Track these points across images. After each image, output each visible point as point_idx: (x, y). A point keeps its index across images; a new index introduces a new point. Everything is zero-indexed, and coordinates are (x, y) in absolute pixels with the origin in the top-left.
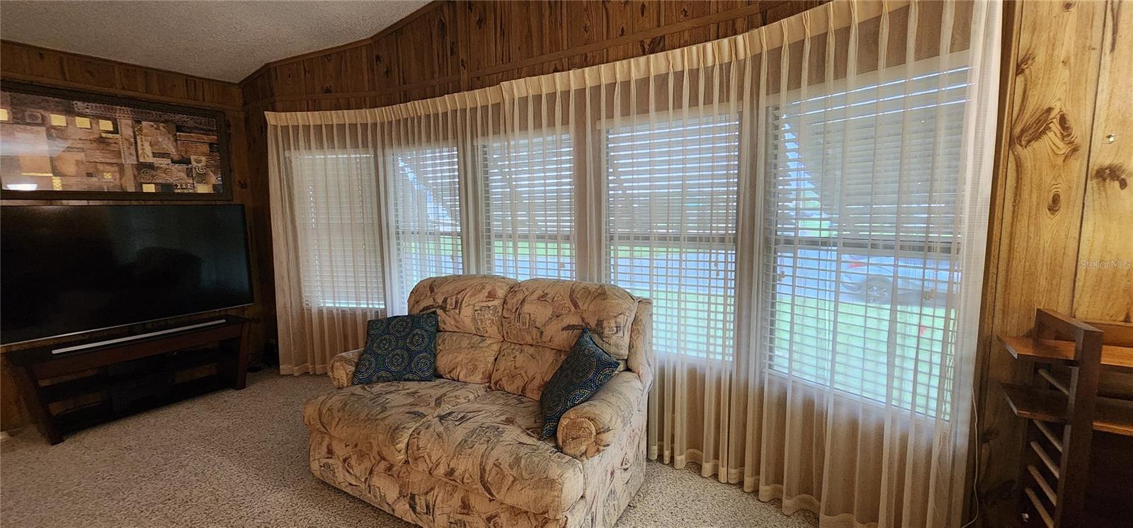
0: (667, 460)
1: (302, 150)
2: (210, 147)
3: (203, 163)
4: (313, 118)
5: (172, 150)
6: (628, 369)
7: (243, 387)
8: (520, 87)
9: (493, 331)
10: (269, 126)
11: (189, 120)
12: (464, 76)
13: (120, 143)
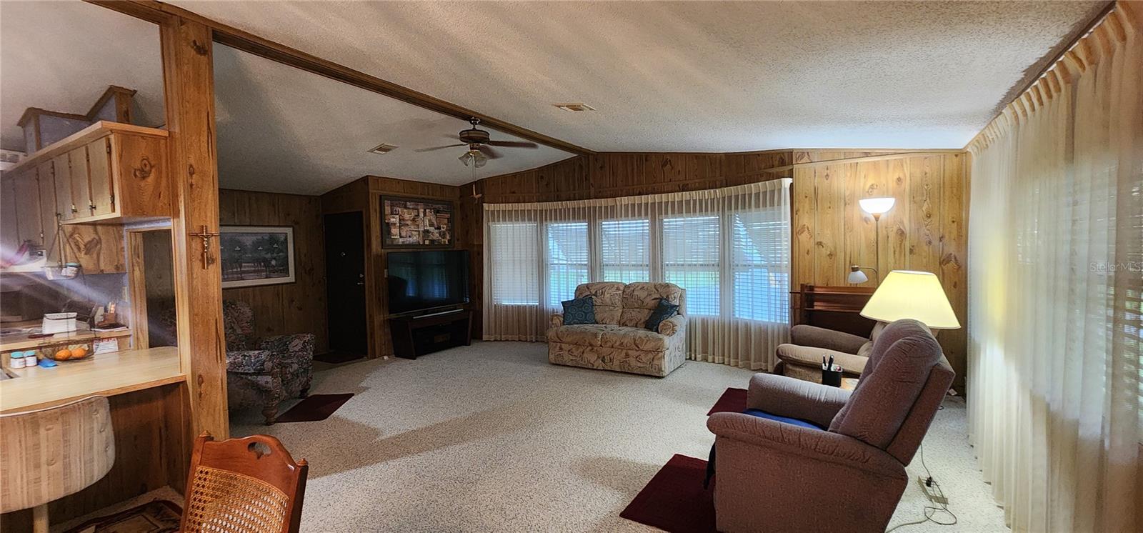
0: (693, 359)
1: (501, 222)
2: (448, 220)
3: (445, 228)
4: (509, 206)
5: (435, 224)
6: (678, 314)
7: (469, 345)
8: (626, 200)
9: (619, 303)
10: (484, 211)
11: (440, 207)
12: (592, 191)
13: (419, 221)
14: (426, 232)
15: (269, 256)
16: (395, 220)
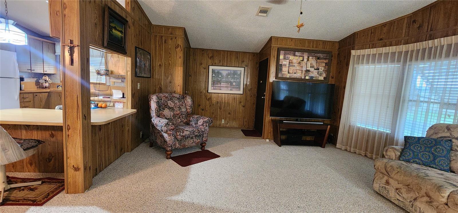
2: (326, 64)
3: (323, 70)
5: (315, 66)
7: (324, 148)
10: (351, 56)
11: (321, 55)
13: (303, 64)
14: (308, 71)
15: (232, 80)
16: (286, 62)
